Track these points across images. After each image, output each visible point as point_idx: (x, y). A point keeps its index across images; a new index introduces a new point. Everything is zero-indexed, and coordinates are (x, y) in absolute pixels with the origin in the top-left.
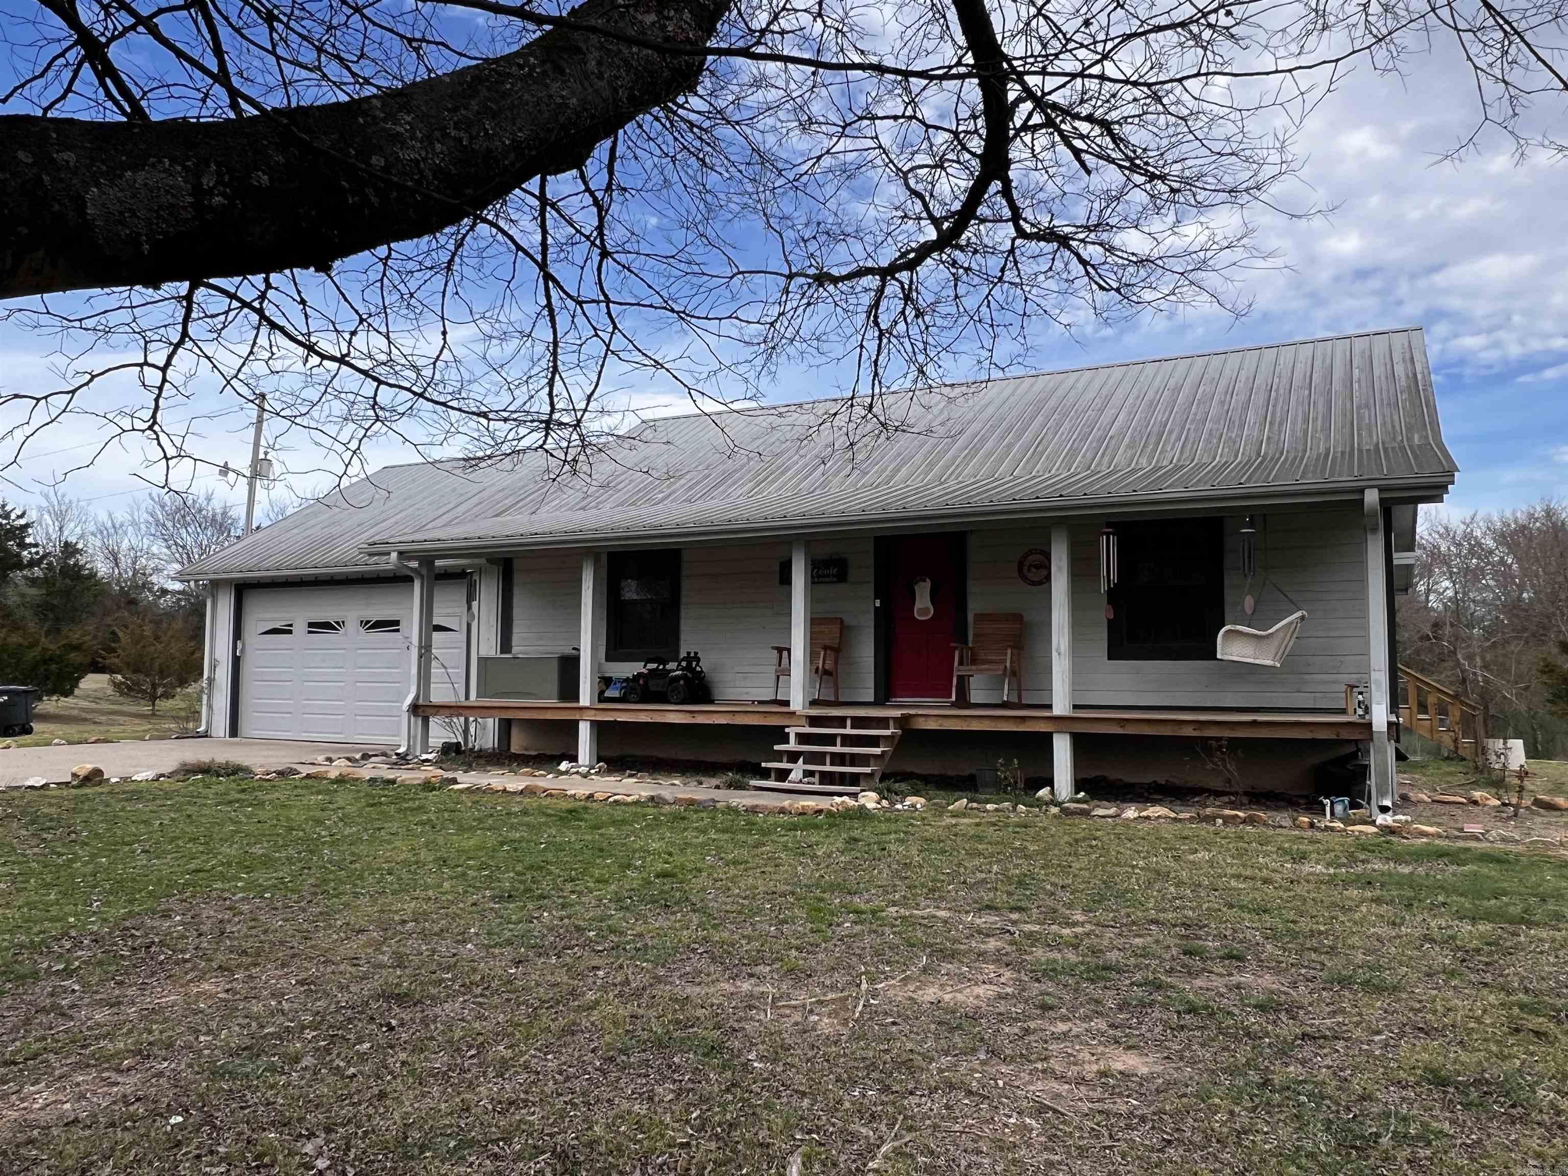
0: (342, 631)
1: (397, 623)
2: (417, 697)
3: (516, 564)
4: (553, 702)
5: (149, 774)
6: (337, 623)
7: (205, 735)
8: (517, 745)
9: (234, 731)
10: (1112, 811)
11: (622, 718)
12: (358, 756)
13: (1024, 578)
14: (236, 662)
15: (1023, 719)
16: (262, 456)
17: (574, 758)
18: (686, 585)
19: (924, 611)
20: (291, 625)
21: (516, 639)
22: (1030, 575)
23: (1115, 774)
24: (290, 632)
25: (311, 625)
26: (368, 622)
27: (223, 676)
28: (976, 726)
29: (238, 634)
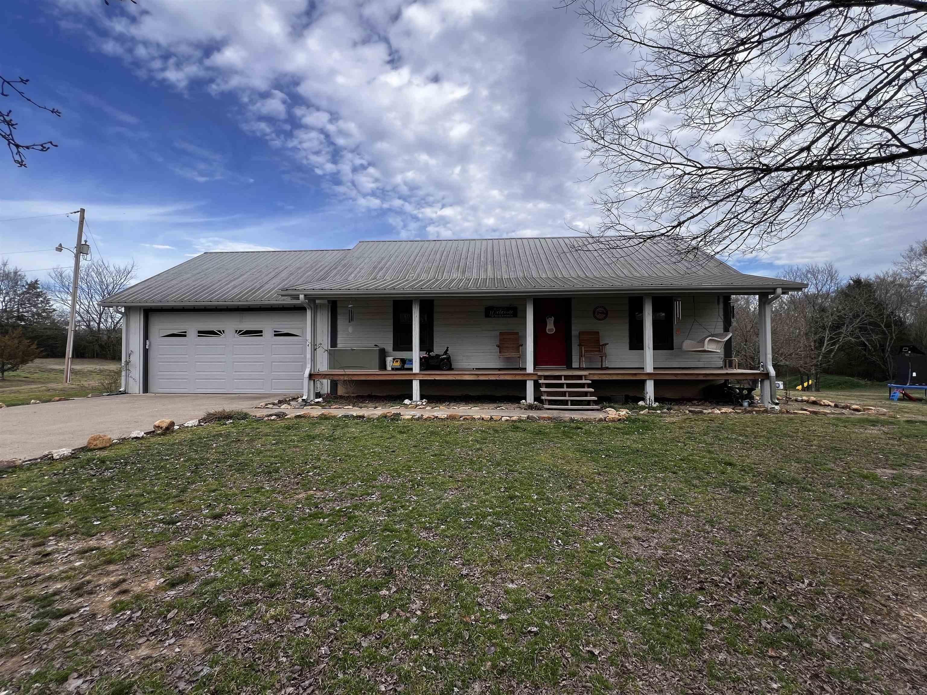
0: (223, 335)
1: (261, 332)
2: (311, 370)
3: (339, 305)
4: (376, 371)
5: (195, 422)
6: (220, 331)
7: (125, 393)
8: (341, 391)
9: (146, 389)
10: (710, 411)
11: (438, 378)
12: (276, 402)
13: (595, 317)
14: (146, 353)
15: (635, 374)
16: (83, 243)
17: (411, 398)
18: (436, 316)
19: (550, 330)
20: (185, 332)
21: (339, 341)
22: (598, 316)
23: (668, 395)
24: (185, 336)
25: (199, 332)
26: (240, 331)
27: (137, 360)
28: (615, 378)
29: (146, 337)
